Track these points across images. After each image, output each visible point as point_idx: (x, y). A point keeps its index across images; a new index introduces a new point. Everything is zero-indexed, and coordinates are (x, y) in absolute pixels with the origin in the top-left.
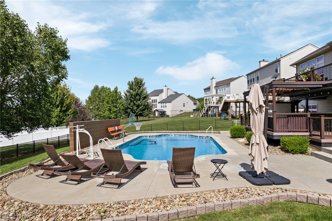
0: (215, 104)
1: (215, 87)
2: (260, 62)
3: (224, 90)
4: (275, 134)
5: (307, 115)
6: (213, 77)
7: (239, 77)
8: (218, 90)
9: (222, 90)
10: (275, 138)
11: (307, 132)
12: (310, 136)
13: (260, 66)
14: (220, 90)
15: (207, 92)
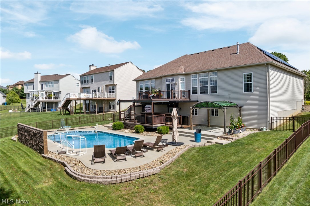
0: (45, 99)
1: (40, 82)
2: (90, 66)
3: (51, 85)
4: (154, 126)
5: (164, 115)
6: (37, 72)
7: (66, 75)
8: (44, 86)
9: (50, 86)
10: (153, 128)
11: (164, 123)
12: (165, 125)
13: (90, 69)
14: (47, 86)
15: (28, 86)
